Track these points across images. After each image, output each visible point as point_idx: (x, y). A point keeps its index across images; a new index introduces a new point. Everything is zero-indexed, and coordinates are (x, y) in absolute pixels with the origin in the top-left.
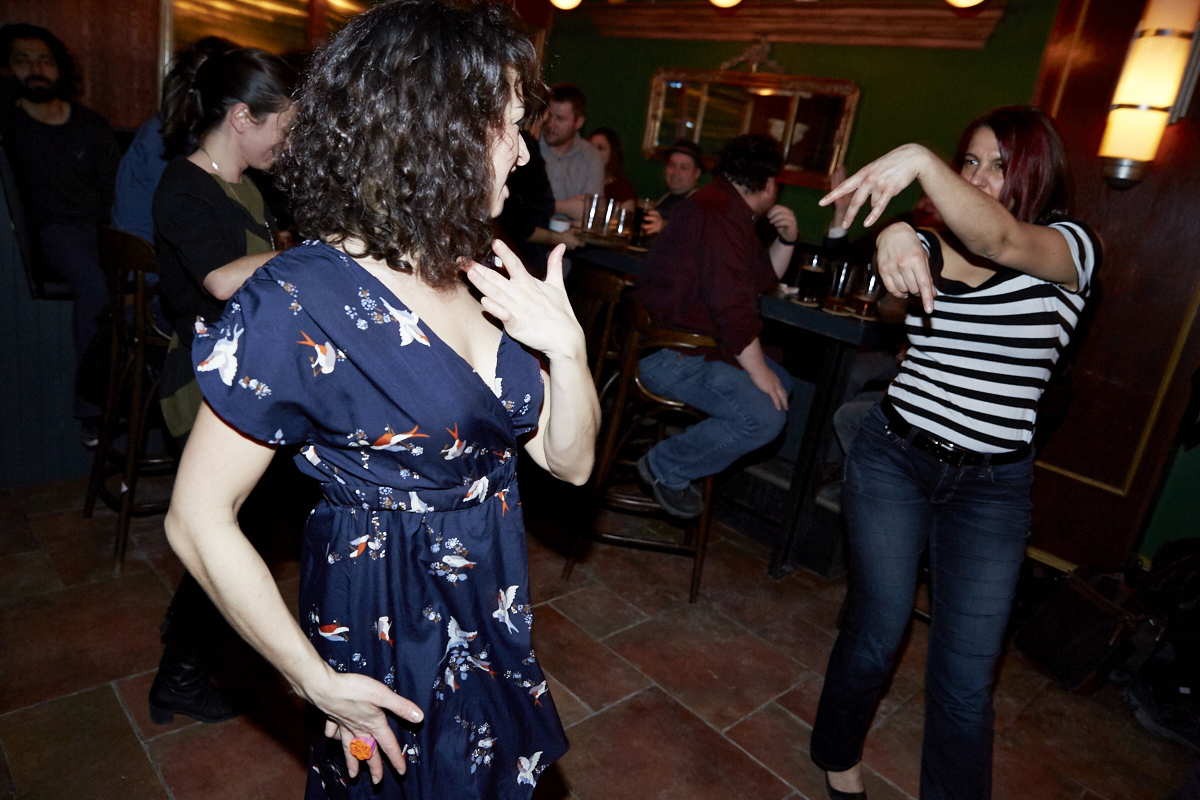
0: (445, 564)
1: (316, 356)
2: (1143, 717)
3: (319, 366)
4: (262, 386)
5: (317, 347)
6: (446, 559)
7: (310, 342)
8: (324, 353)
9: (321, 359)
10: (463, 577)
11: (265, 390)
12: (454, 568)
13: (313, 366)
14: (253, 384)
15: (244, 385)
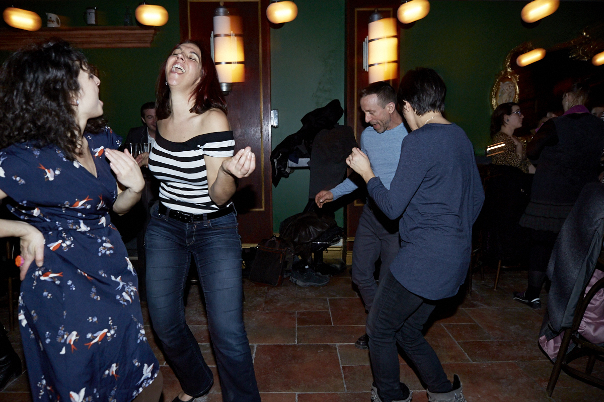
0: (104, 247)
1: (46, 174)
2: (300, 283)
3: (47, 177)
4: (22, 180)
5: (46, 170)
6: (104, 244)
7: (43, 168)
8: (49, 172)
9: (49, 175)
10: (112, 252)
11: (23, 182)
12: (108, 248)
13: (45, 177)
14: (18, 179)
15: (14, 179)
